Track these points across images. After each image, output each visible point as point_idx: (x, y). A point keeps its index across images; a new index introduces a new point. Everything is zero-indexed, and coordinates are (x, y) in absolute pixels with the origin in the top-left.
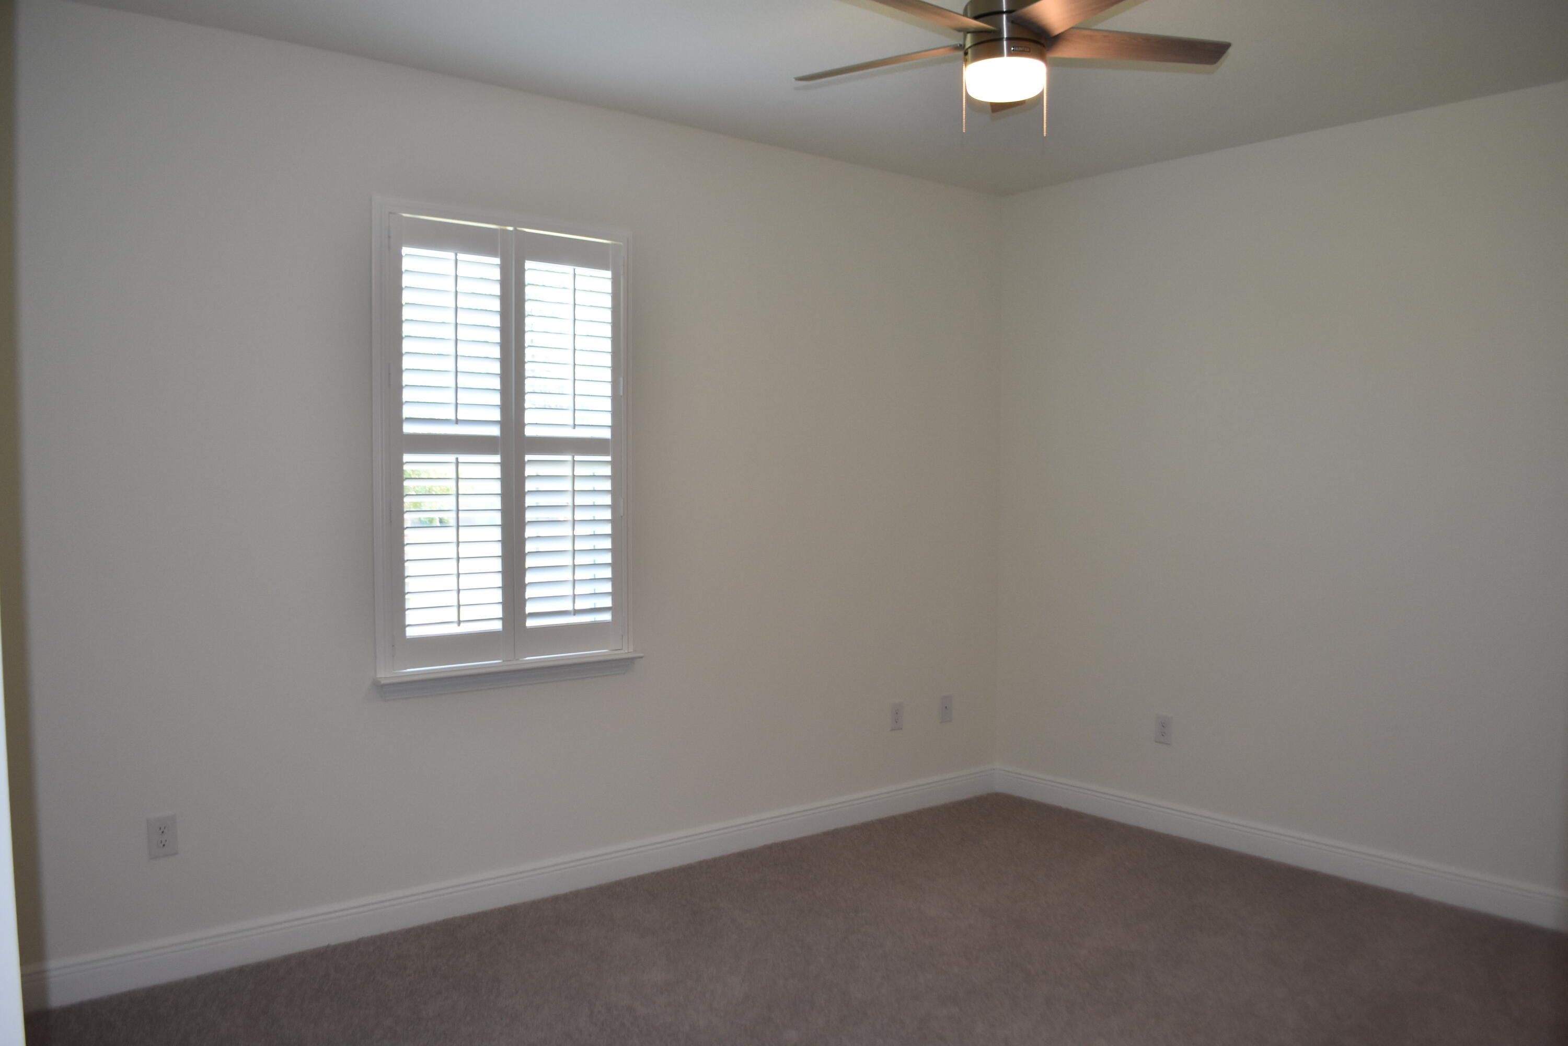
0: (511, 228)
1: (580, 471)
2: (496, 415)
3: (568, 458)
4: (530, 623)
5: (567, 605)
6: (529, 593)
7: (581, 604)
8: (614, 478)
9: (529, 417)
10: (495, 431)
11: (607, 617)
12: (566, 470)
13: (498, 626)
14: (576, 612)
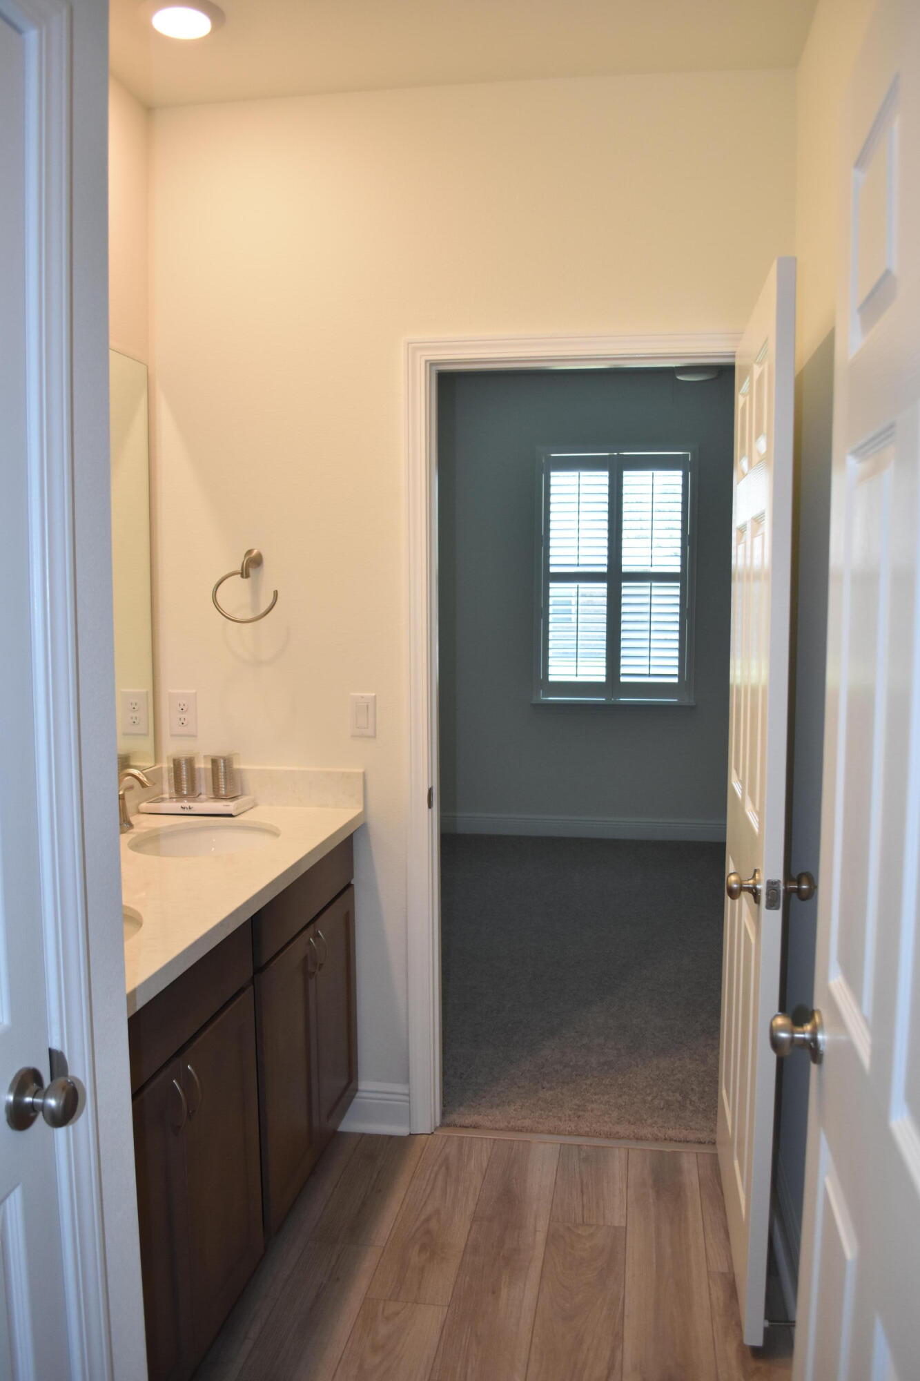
0: (616, 454)
1: (655, 592)
2: (605, 561)
3: (648, 584)
4: (623, 679)
5: (646, 671)
6: (623, 661)
7: (653, 671)
8: (682, 597)
9: (624, 561)
10: (605, 569)
11: (675, 680)
12: (647, 591)
13: (603, 679)
14: (650, 675)
